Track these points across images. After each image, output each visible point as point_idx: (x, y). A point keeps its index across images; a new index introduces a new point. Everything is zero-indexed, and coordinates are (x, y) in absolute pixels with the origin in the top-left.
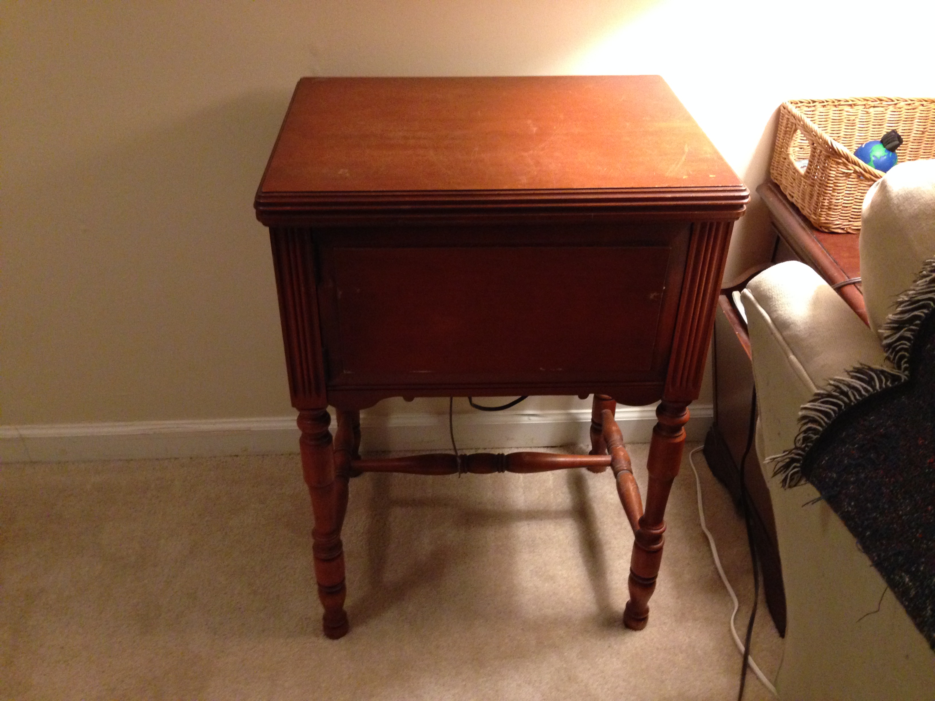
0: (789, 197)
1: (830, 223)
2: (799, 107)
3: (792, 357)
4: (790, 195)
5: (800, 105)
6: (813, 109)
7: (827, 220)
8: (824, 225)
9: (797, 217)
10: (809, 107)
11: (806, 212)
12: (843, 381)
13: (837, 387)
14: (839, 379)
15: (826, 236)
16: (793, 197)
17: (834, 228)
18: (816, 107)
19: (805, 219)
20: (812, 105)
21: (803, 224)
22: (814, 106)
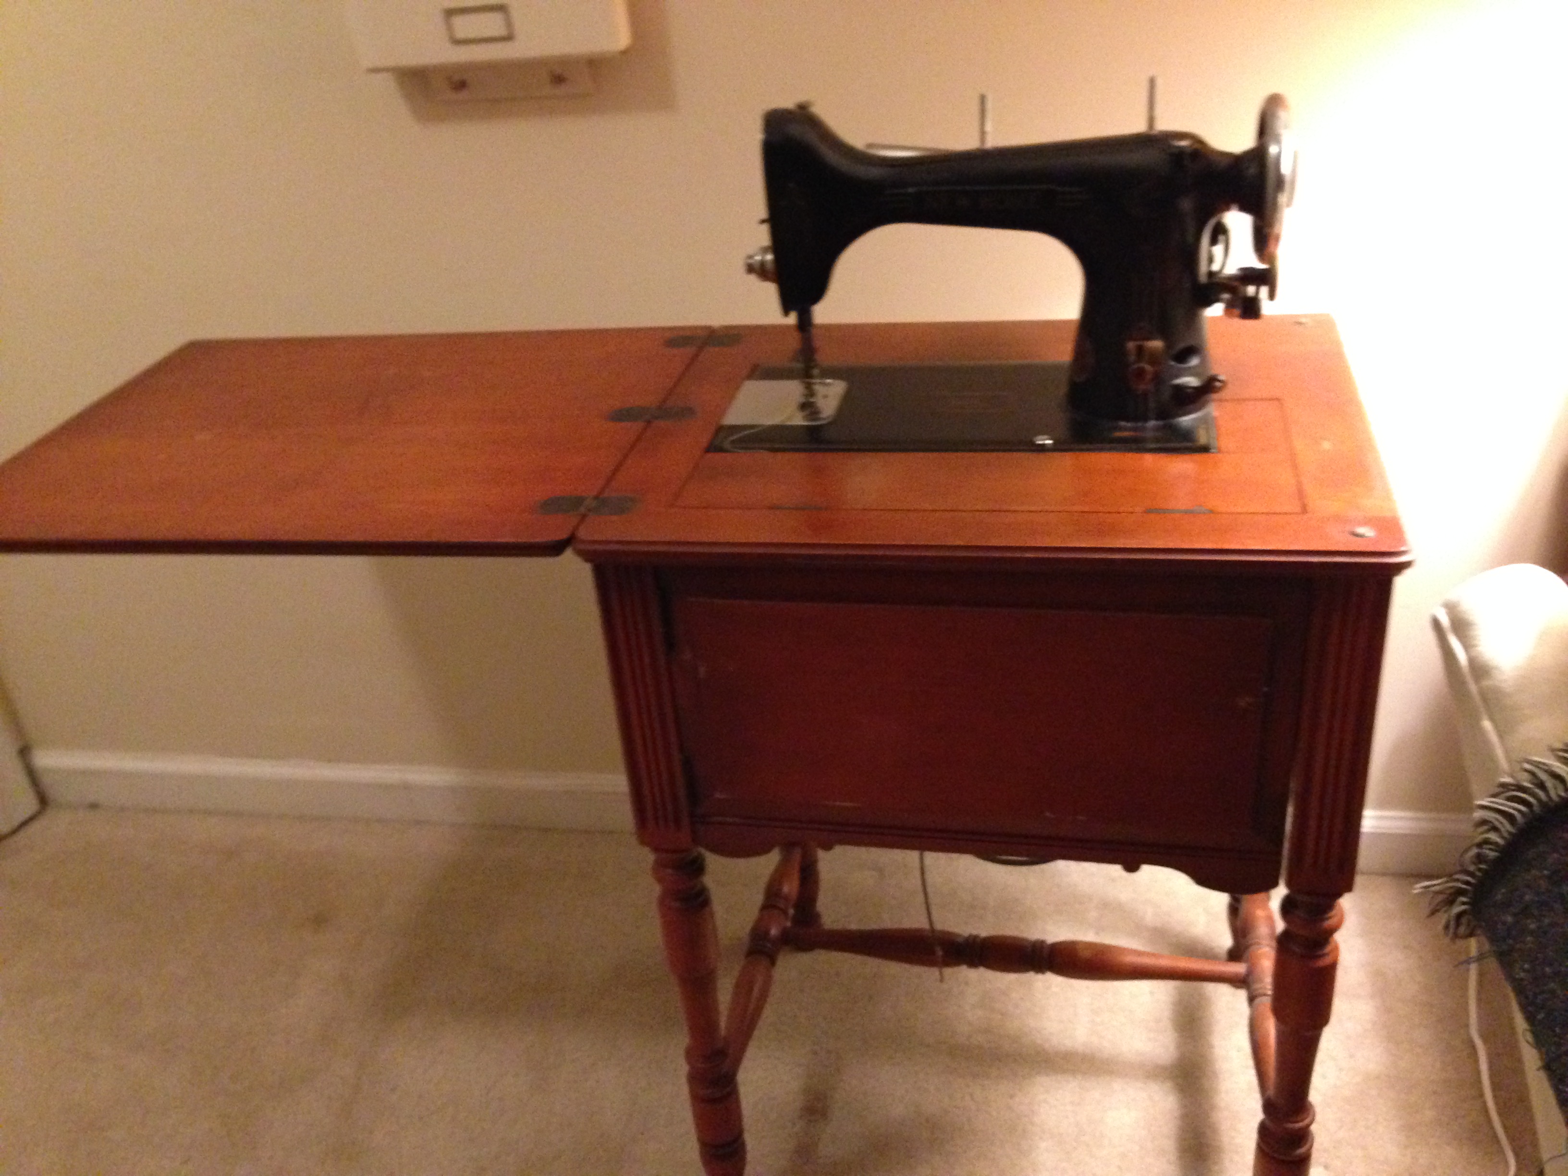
3: (1487, 724)
12: (1544, 764)
13: (1533, 774)
14: (1536, 762)
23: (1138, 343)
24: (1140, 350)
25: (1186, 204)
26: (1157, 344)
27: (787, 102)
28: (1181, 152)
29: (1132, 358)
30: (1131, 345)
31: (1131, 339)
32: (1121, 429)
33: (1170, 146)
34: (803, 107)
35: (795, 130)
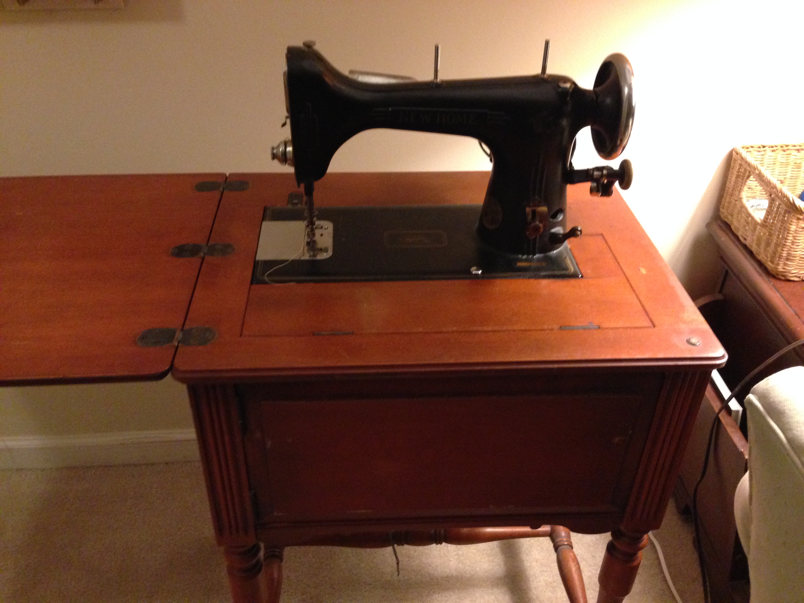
0: (741, 238)
1: (788, 272)
2: (750, 152)
4: (742, 236)
5: (750, 149)
6: (763, 153)
7: (784, 269)
8: (781, 273)
9: (753, 262)
10: (759, 151)
11: (762, 257)
15: (783, 284)
16: (745, 239)
17: (791, 277)
18: (766, 151)
19: (761, 264)
20: (762, 149)
21: (758, 269)
22: (765, 151)
23: (534, 208)
24: (534, 212)
25: (565, 122)
26: (544, 209)
27: (298, 43)
28: (565, 92)
29: (530, 217)
30: (528, 210)
31: (530, 206)
32: (521, 260)
33: (559, 87)
34: (309, 46)
35: (307, 64)
